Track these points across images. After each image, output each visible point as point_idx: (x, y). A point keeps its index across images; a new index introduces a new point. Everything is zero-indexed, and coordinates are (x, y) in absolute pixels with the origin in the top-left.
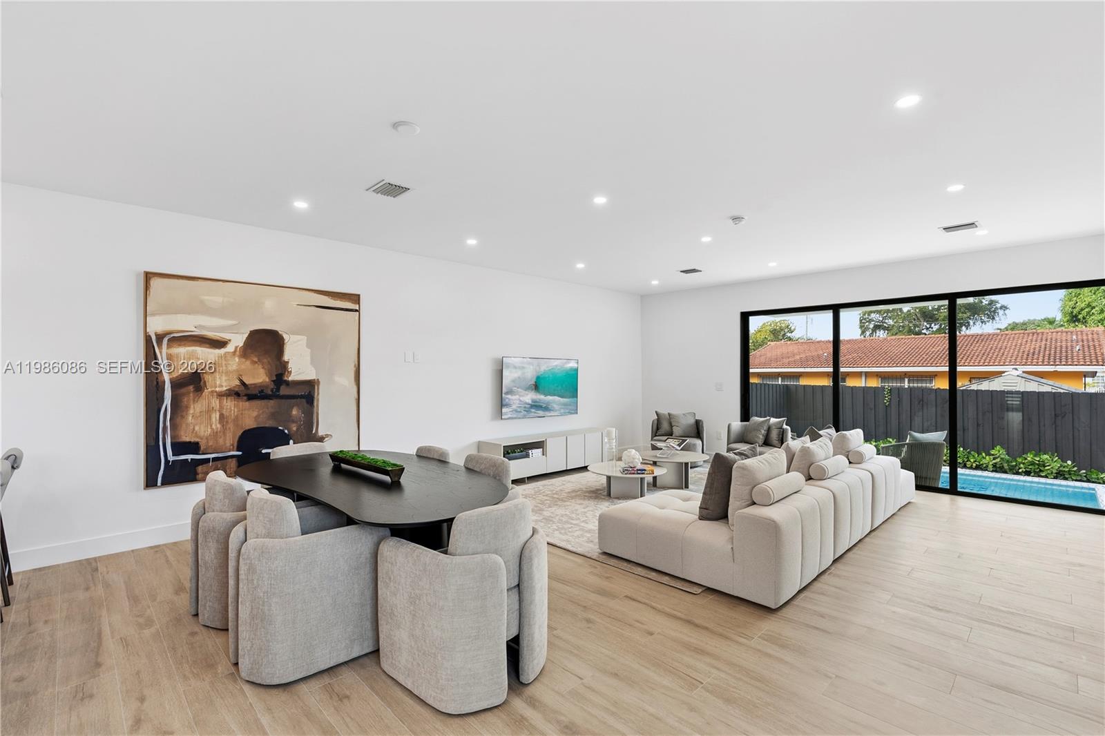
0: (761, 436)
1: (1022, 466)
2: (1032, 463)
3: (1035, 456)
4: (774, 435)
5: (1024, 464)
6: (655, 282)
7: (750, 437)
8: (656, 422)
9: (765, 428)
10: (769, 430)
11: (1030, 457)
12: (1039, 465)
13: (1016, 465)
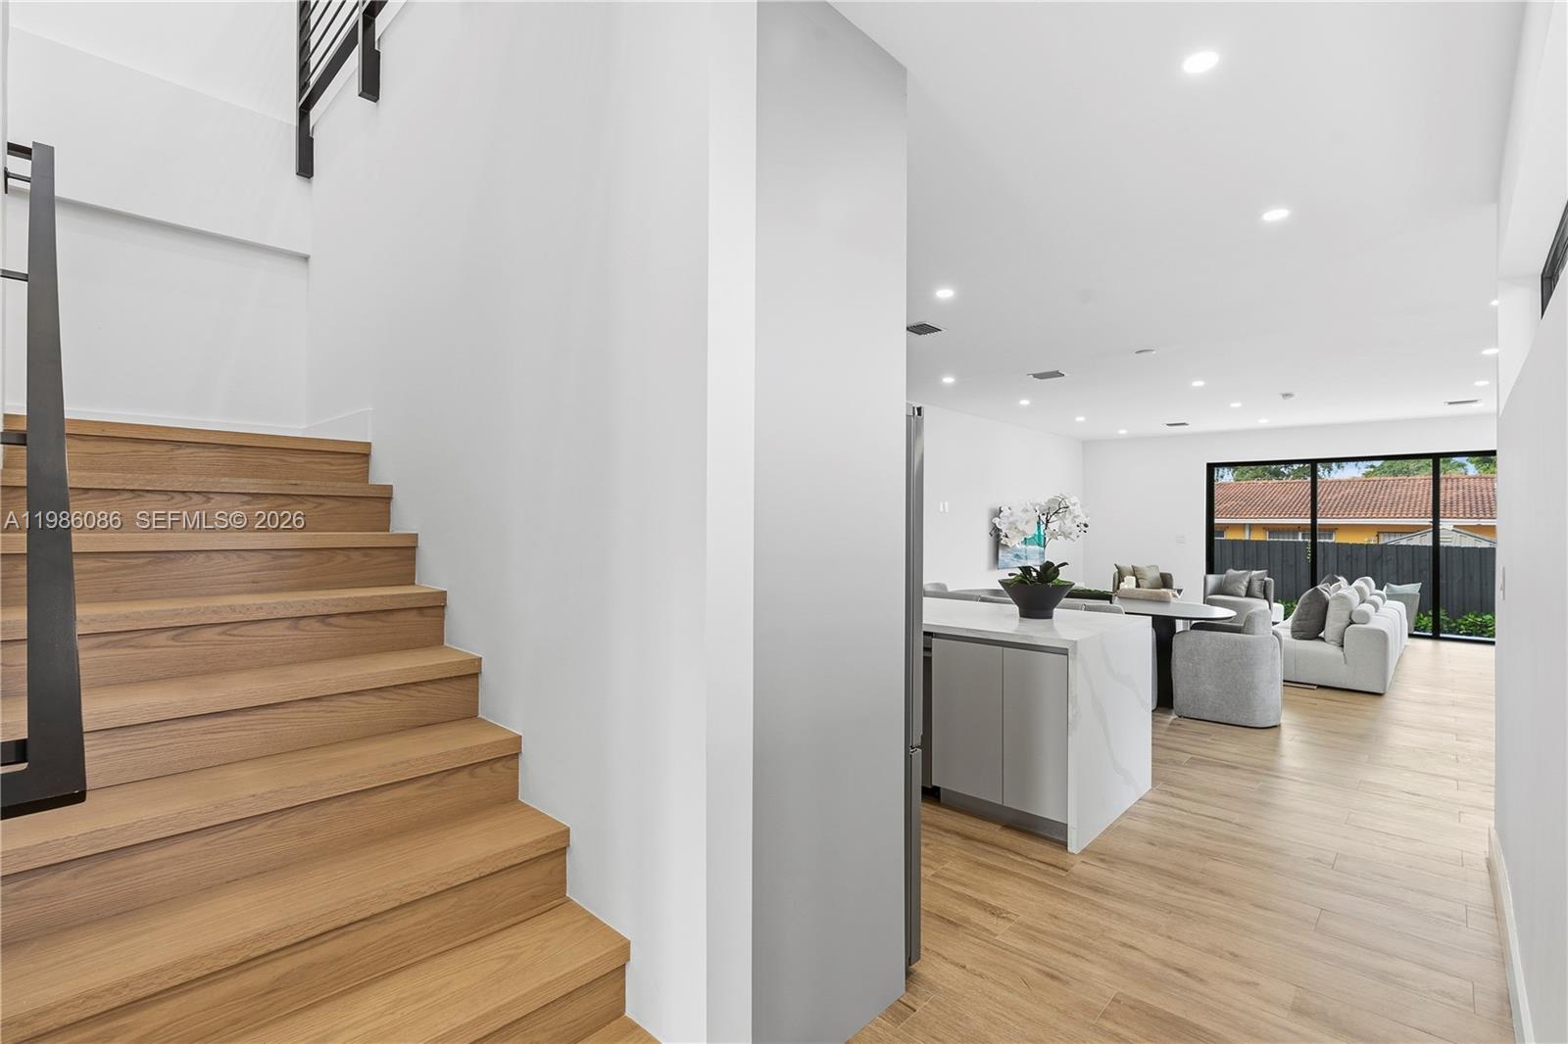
0: (1243, 588)
1: (1462, 627)
2: (1474, 624)
3: (1477, 616)
4: (1256, 587)
5: (1464, 625)
6: (1123, 432)
7: (1230, 588)
8: (1117, 575)
9: (1247, 579)
10: (1250, 582)
11: (1471, 618)
12: (1481, 626)
13: (1456, 627)
